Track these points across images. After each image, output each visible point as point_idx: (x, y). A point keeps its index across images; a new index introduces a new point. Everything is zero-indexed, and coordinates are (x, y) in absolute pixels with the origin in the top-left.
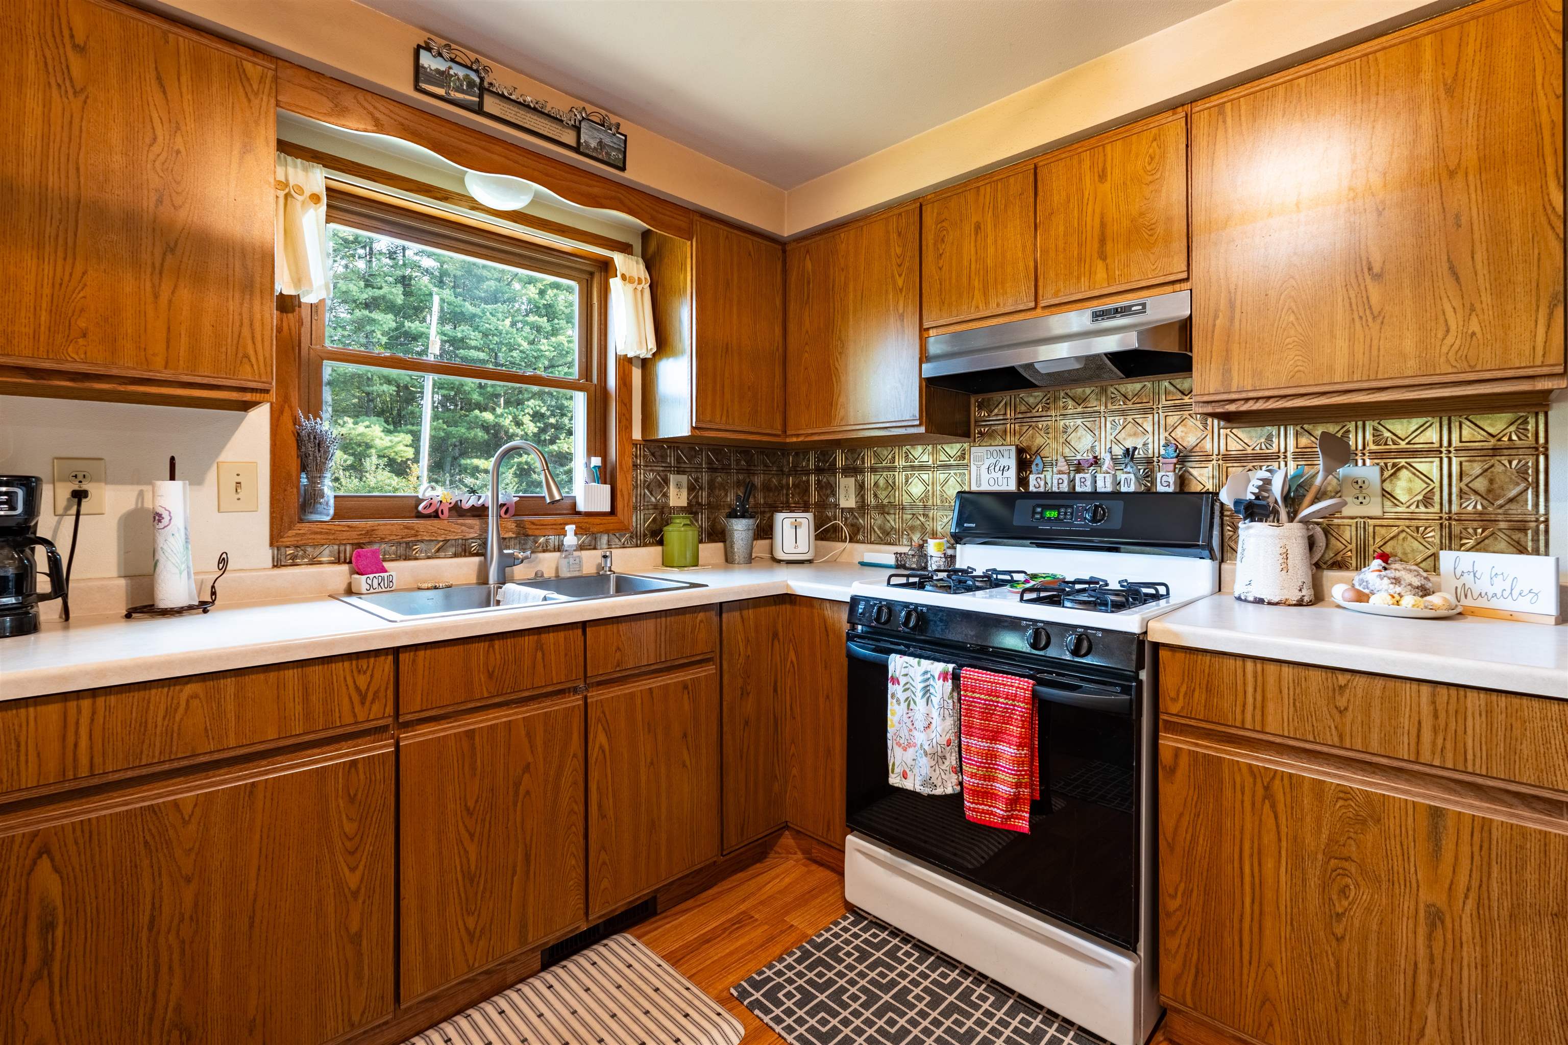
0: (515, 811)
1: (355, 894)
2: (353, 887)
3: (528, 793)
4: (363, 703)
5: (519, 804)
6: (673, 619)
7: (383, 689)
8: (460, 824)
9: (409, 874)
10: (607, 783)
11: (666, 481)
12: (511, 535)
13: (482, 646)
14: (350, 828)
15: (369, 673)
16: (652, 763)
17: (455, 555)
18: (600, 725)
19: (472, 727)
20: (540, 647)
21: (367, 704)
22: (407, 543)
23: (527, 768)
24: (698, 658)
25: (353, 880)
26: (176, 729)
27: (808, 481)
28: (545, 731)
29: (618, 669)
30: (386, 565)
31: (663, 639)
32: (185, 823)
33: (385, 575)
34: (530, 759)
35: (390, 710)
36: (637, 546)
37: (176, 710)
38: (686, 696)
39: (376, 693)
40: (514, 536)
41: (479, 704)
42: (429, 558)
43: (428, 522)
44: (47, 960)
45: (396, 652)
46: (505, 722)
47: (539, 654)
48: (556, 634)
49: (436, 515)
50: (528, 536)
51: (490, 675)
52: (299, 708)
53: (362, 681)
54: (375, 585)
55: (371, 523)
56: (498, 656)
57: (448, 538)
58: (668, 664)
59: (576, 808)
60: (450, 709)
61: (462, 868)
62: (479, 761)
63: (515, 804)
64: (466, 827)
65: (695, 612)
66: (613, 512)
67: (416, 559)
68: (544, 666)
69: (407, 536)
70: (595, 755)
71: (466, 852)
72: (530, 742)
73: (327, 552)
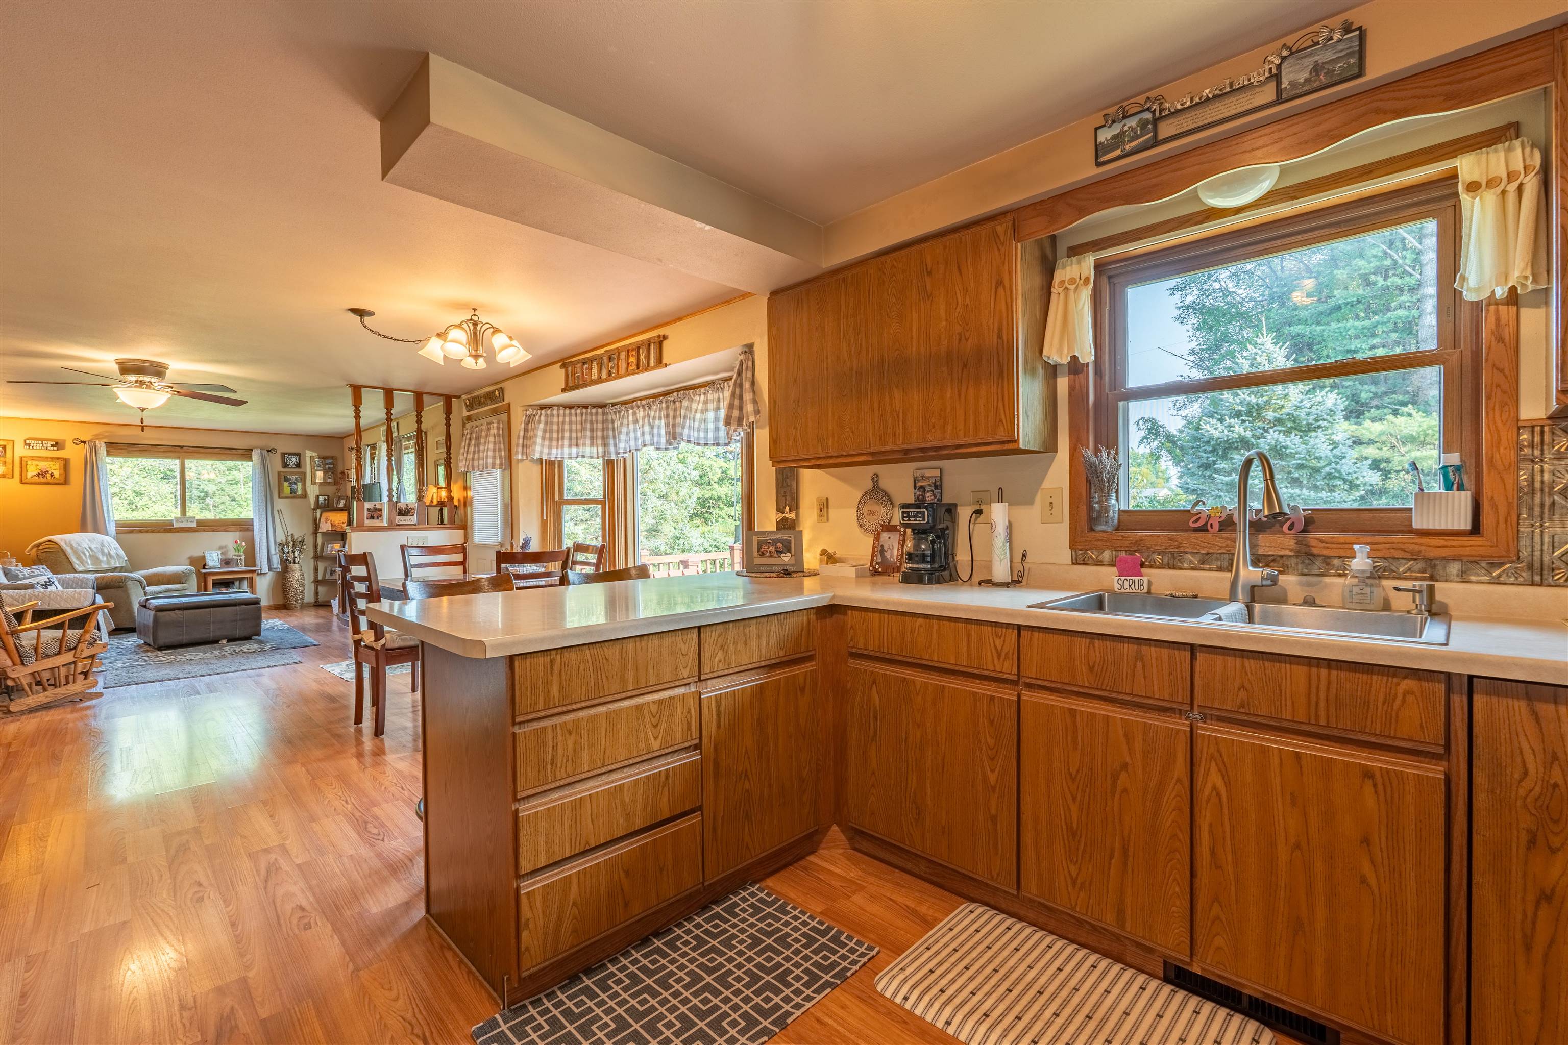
0: (1113, 800)
1: (994, 788)
2: (993, 783)
3: (1125, 790)
4: (999, 659)
5: (1117, 797)
6: (1343, 674)
7: (1011, 653)
8: (1065, 784)
9: (1027, 798)
10: (1224, 832)
12: (1288, 552)
13: (1084, 642)
14: (991, 742)
15: (1002, 639)
16: (1298, 846)
17: (1220, 569)
18: (1213, 764)
19: (1074, 707)
20: (1139, 657)
21: (1001, 660)
22: (1173, 554)
23: (1125, 766)
24: (1402, 744)
25: (993, 778)
28: (1144, 740)
29: (1242, 710)
30: (1143, 570)
31: (1322, 695)
32: (918, 694)
33: (1136, 579)
34: (1128, 760)
35: (1015, 670)
36: (1533, 584)
38: (1368, 789)
39: (1007, 654)
40: (1292, 554)
41: (1081, 690)
42: (1193, 569)
43: (1192, 535)
44: (875, 732)
45: (1019, 628)
46: (1103, 715)
47: (1139, 664)
48: (1158, 649)
49: (1203, 529)
50: (1313, 555)
51: (1091, 669)
52: (965, 649)
53: (999, 643)
54: (1126, 586)
55: (1140, 534)
56: (1098, 654)
57: (1211, 551)
58: (1335, 733)
59: (1181, 836)
60: (1058, 686)
61: (1065, 819)
62: (1079, 738)
63: (1113, 794)
64: (1069, 788)
65: (1394, 676)
66: (1476, 528)
67: (1180, 569)
68: (1145, 677)
69: (1170, 547)
70: (1206, 793)
71: (1070, 810)
72: (1128, 743)
73: (1106, 555)
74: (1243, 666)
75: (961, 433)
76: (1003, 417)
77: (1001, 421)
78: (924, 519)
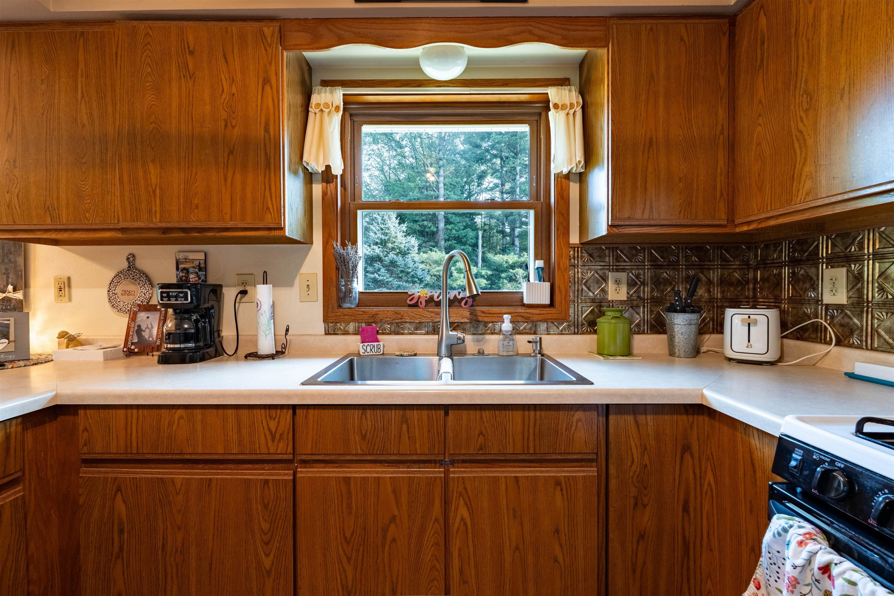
0: (384, 551)
1: (269, 572)
2: (268, 567)
3: (394, 540)
4: (273, 441)
5: (387, 547)
7: (286, 433)
8: (340, 548)
9: (304, 572)
10: (469, 553)
11: (605, 279)
12: (466, 320)
13: (357, 413)
14: (265, 526)
15: (277, 420)
16: (517, 548)
17: (427, 333)
18: (461, 499)
19: (349, 475)
20: (405, 420)
21: (276, 442)
22: (397, 323)
23: (393, 519)
24: (575, 457)
25: (267, 563)
26: (173, 435)
27: (780, 274)
28: (409, 493)
29: (481, 452)
30: (380, 337)
31: (531, 431)
32: (178, 494)
33: (375, 344)
34: (396, 513)
35: (290, 449)
36: (574, 334)
37: (173, 424)
38: (558, 493)
39: (281, 435)
40: (468, 321)
41: (355, 458)
42: (410, 334)
43: (410, 309)
44: (121, 549)
45: (294, 408)
46: (375, 477)
47: (405, 427)
48: (419, 412)
49: (416, 305)
50: (479, 321)
51: (364, 437)
52: (235, 436)
53: (273, 425)
54: (369, 350)
55: (376, 309)
56: (369, 423)
57: (422, 321)
58: (538, 457)
59: (438, 566)
60: (333, 457)
61: (341, 581)
62: (354, 503)
63: (383, 546)
64: (344, 551)
65: (571, 410)
66: (552, 304)
67: (402, 334)
68: (409, 437)
69: (396, 319)
70: (456, 525)
71: (345, 571)
72: (396, 499)
73: (352, 327)
74: (481, 417)
75: (228, 217)
76: (270, 206)
77: (268, 208)
78: (186, 299)
